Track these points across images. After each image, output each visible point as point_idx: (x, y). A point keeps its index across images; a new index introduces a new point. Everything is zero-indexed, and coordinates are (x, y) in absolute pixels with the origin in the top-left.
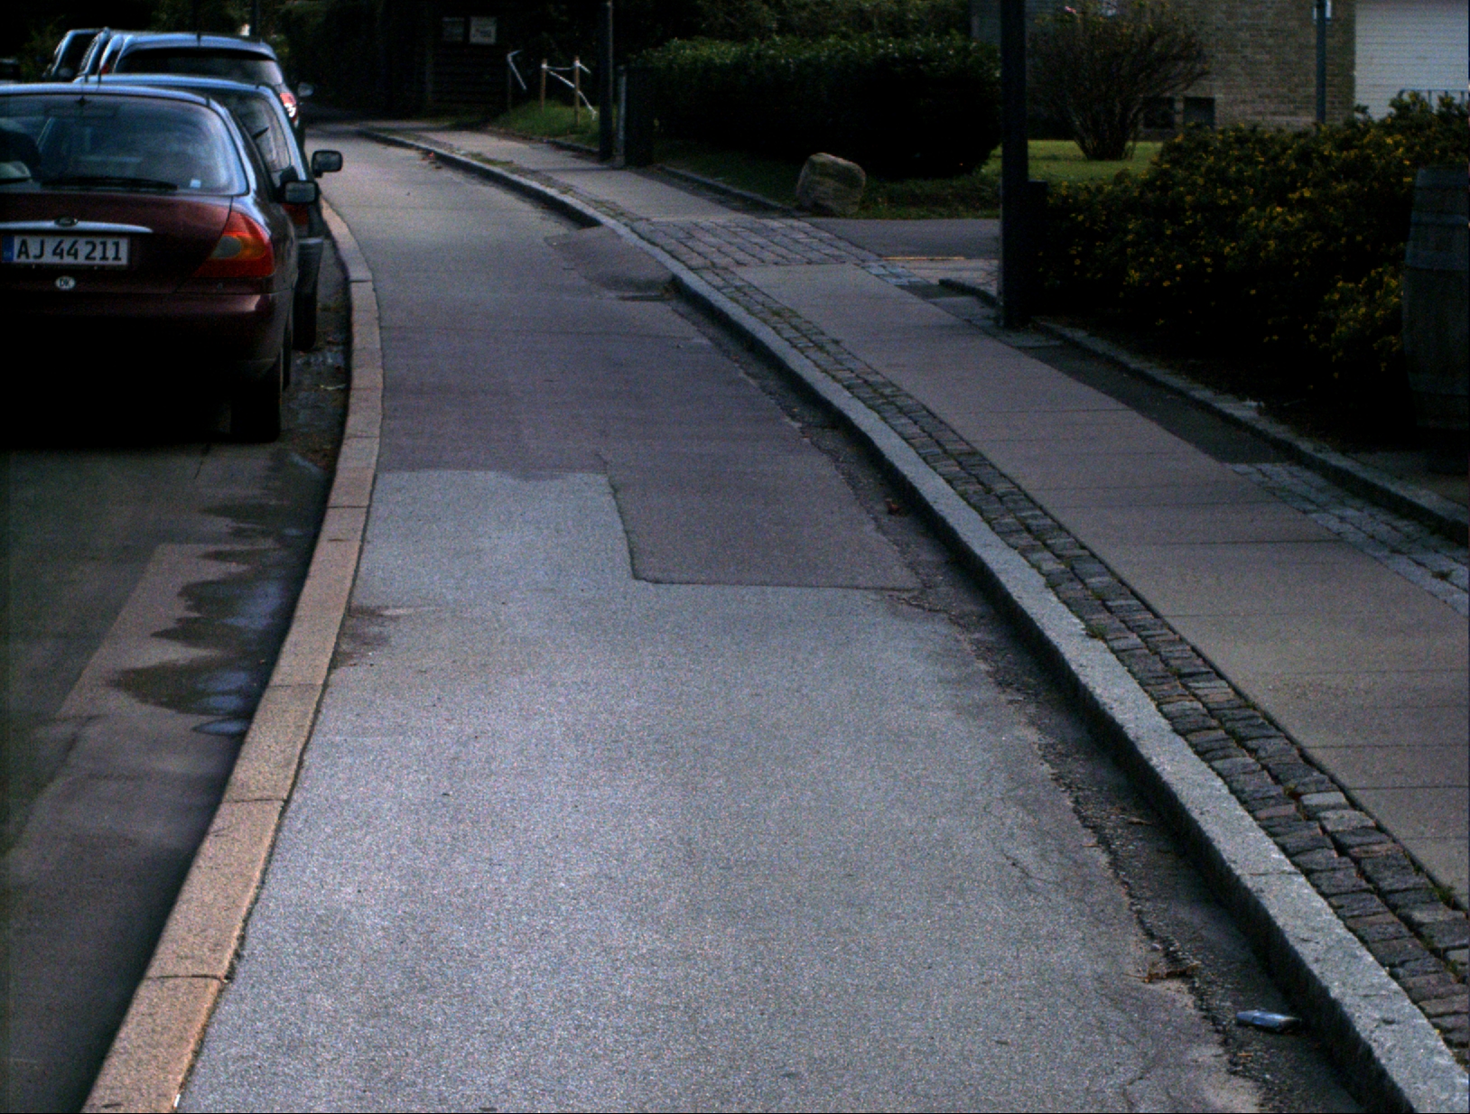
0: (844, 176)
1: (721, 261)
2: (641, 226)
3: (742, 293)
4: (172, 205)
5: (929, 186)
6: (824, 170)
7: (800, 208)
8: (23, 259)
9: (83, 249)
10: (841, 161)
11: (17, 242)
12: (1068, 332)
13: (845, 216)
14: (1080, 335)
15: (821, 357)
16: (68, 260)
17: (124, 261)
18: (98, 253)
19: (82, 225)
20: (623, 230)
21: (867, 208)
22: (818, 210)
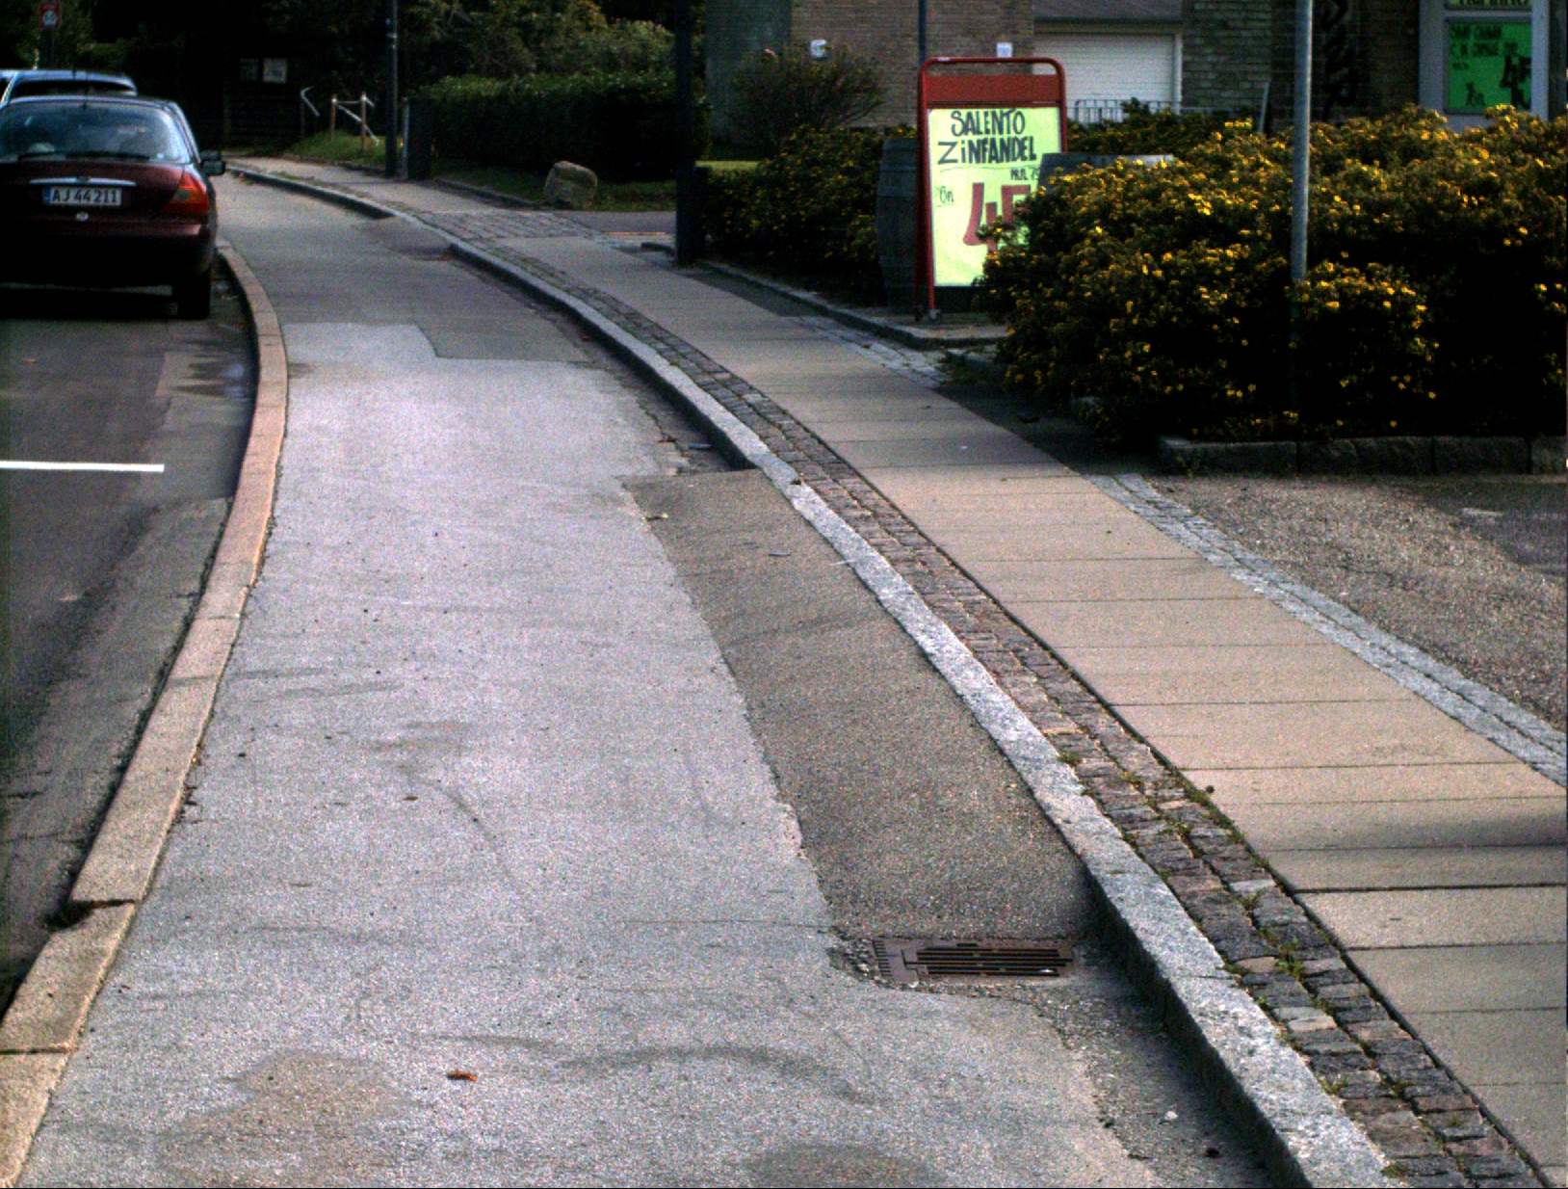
0: (581, 179)
1: (485, 235)
2: (426, 217)
3: (501, 252)
4: (145, 169)
5: (648, 187)
6: (568, 175)
7: (547, 204)
8: (56, 202)
9: (93, 196)
10: (579, 168)
11: (53, 191)
12: (717, 265)
13: (580, 209)
14: (724, 267)
15: (551, 279)
16: (84, 202)
17: (118, 202)
18: (102, 198)
19: (93, 180)
20: (411, 219)
21: (598, 204)
22: (561, 205)
